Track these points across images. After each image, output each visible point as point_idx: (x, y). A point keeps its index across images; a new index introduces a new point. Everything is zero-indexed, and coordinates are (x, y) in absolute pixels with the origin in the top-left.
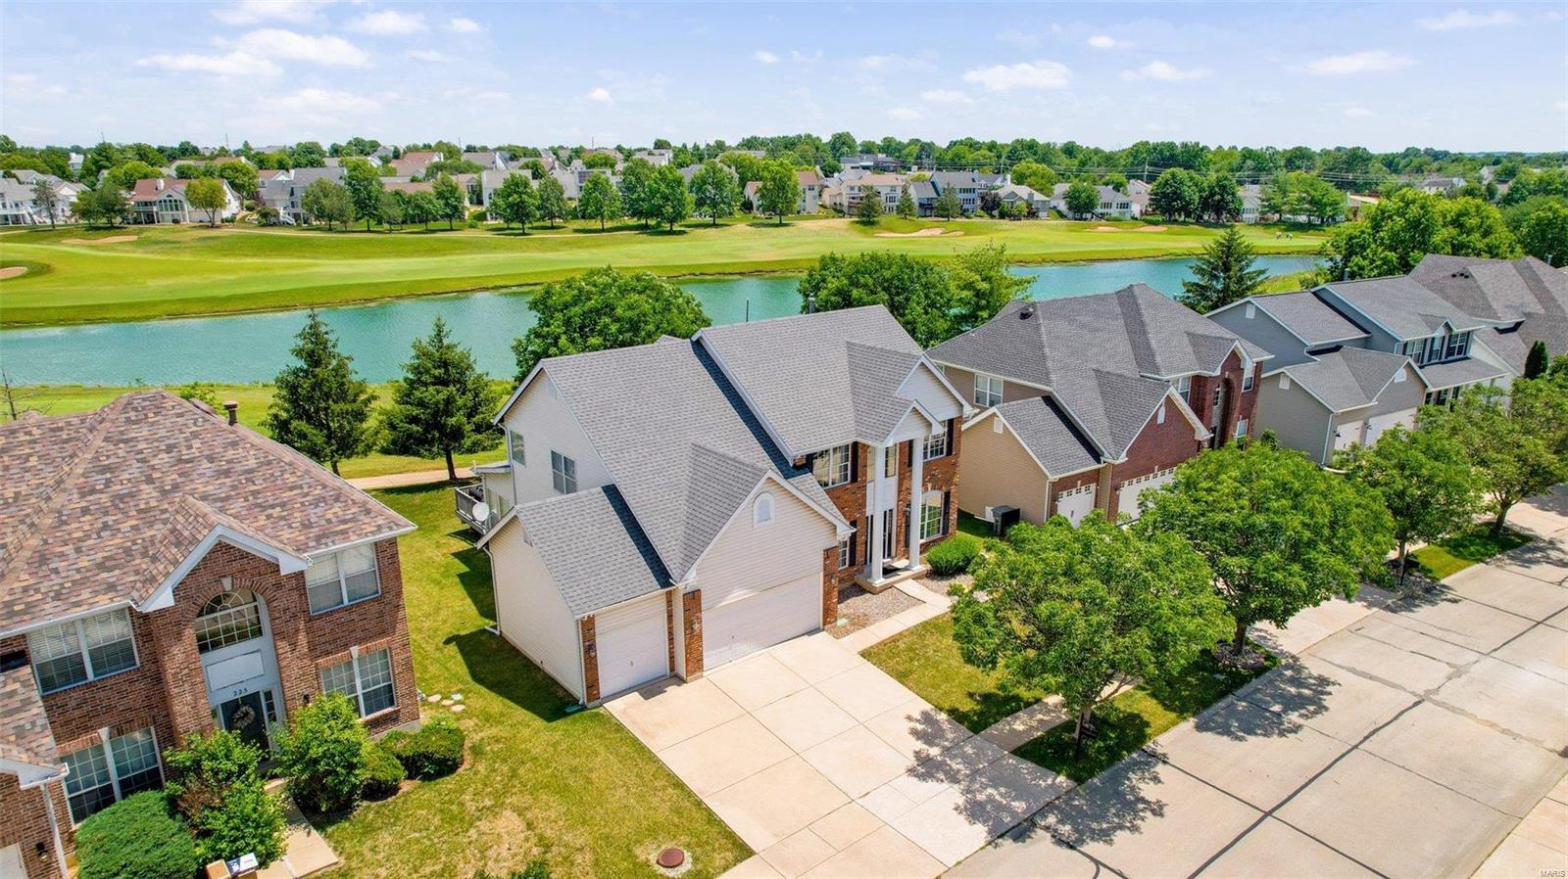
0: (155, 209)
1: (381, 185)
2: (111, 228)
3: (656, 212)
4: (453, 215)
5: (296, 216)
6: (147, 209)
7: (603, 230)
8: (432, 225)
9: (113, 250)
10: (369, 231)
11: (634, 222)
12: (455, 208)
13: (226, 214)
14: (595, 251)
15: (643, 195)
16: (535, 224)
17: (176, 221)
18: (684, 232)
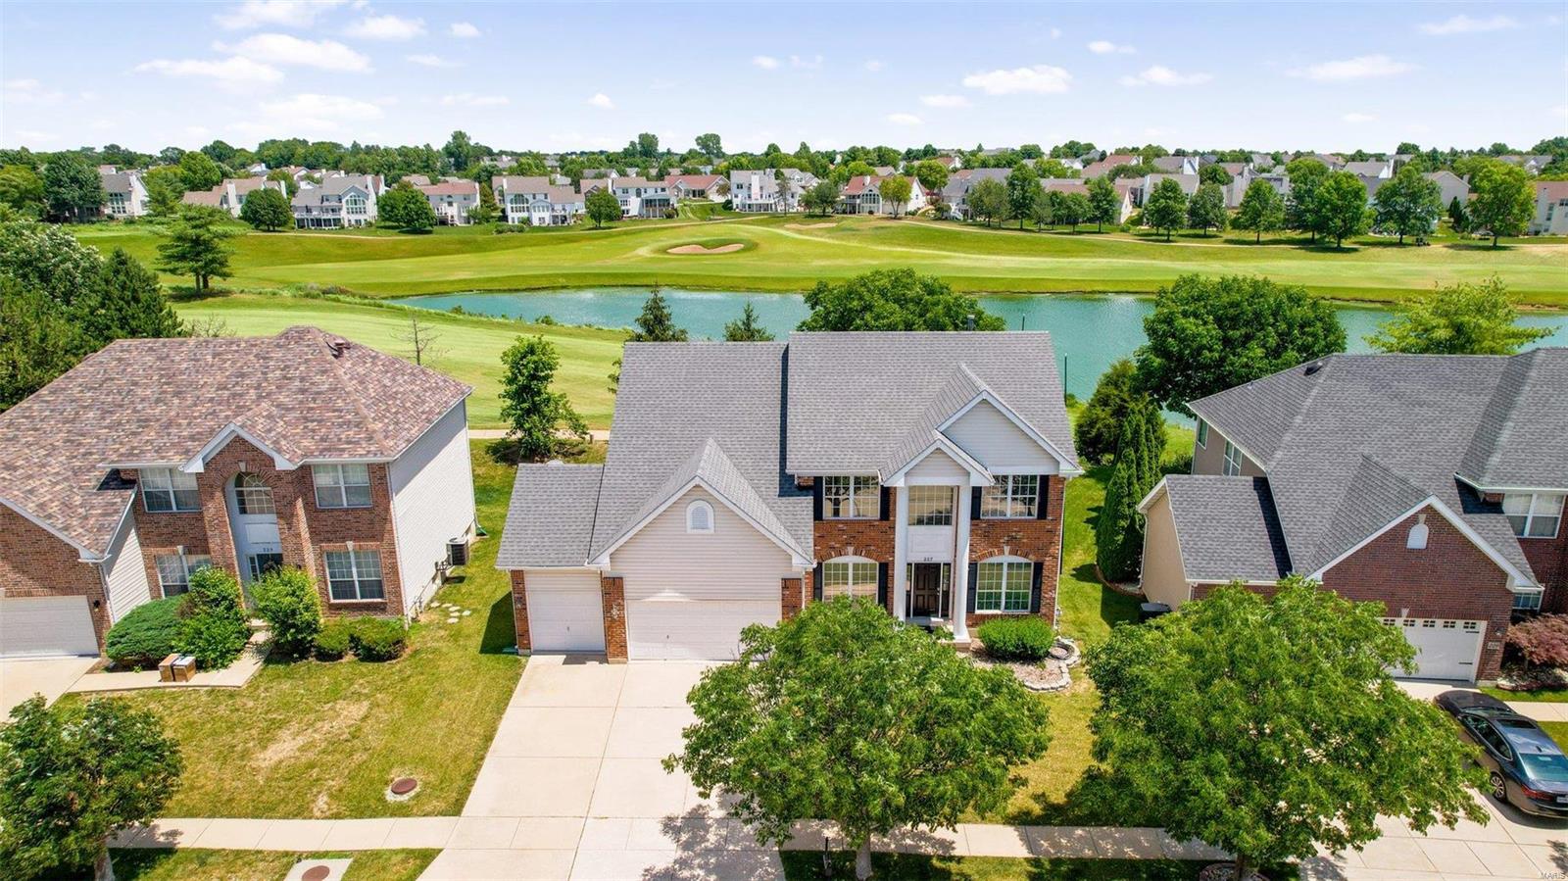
0: (858, 201)
1: (1038, 185)
2: (824, 216)
3: (1321, 226)
4: (1102, 218)
5: (965, 213)
6: (852, 202)
7: (1258, 242)
8: (1081, 227)
9: (811, 235)
10: (1021, 229)
11: (1296, 235)
12: (1106, 212)
13: (911, 207)
14: (1230, 263)
15: (1311, 206)
16: (1181, 232)
17: (871, 213)
18: (1355, 250)
